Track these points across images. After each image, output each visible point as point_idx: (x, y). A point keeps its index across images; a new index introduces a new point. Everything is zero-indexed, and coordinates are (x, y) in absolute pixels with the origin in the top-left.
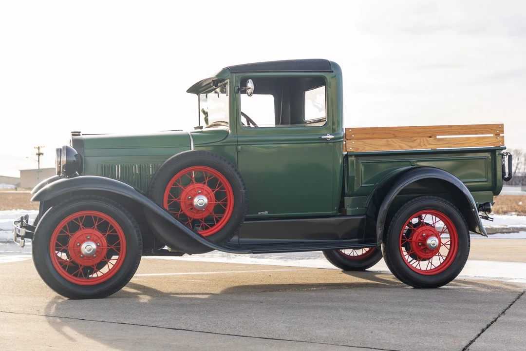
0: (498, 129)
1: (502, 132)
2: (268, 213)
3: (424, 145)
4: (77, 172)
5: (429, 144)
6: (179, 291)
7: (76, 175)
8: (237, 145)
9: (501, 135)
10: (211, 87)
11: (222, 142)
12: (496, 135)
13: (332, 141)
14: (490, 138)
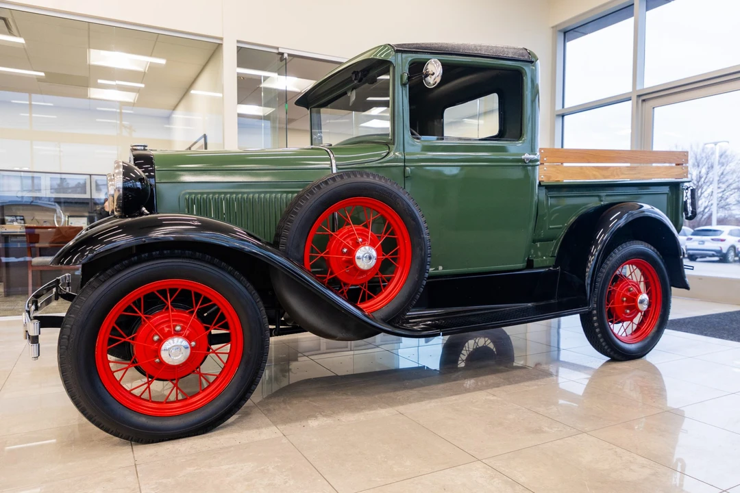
0: (680, 158)
1: (687, 161)
2: (443, 269)
3: (617, 175)
4: (144, 209)
5: (623, 174)
7: (142, 214)
8: (405, 166)
9: (685, 165)
10: (352, 81)
11: (380, 163)
12: (678, 165)
13: (531, 164)
14: (672, 167)
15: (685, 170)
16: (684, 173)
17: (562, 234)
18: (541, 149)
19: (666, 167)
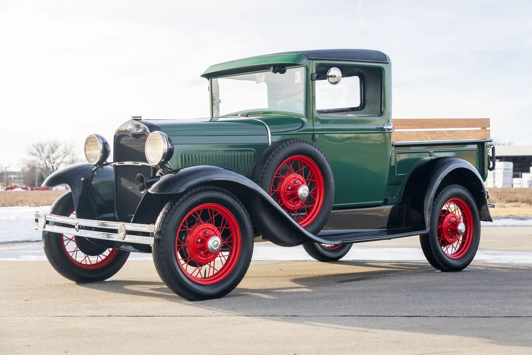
0: (484, 124)
1: (489, 126)
3: (442, 137)
5: (445, 136)
6: (276, 287)
8: (314, 134)
9: (487, 128)
11: (299, 131)
12: (483, 128)
13: (389, 131)
14: (478, 131)
15: (488, 132)
16: (487, 134)
17: (405, 181)
18: (393, 120)
19: (475, 131)
